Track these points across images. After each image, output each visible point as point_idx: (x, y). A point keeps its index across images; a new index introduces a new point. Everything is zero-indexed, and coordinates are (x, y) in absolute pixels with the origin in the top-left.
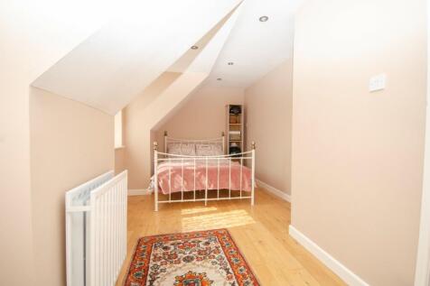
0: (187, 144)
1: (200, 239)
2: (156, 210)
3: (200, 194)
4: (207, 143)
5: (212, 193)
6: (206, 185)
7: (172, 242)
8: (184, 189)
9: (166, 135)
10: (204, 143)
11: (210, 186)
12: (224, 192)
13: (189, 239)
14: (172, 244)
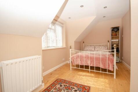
0: (91, 46)
1: (75, 87)
2: (71, 70)
3: (87, 67)
4: (100, 46)
5: (92, 68)
6: (89, 64)
7: (65, 84)
8: (80, 64)
9: (83, 43)
10: (99, 46)
11: (91, 64)
12: (98, 68)
13: (71, 86)
14: (64, 85)
